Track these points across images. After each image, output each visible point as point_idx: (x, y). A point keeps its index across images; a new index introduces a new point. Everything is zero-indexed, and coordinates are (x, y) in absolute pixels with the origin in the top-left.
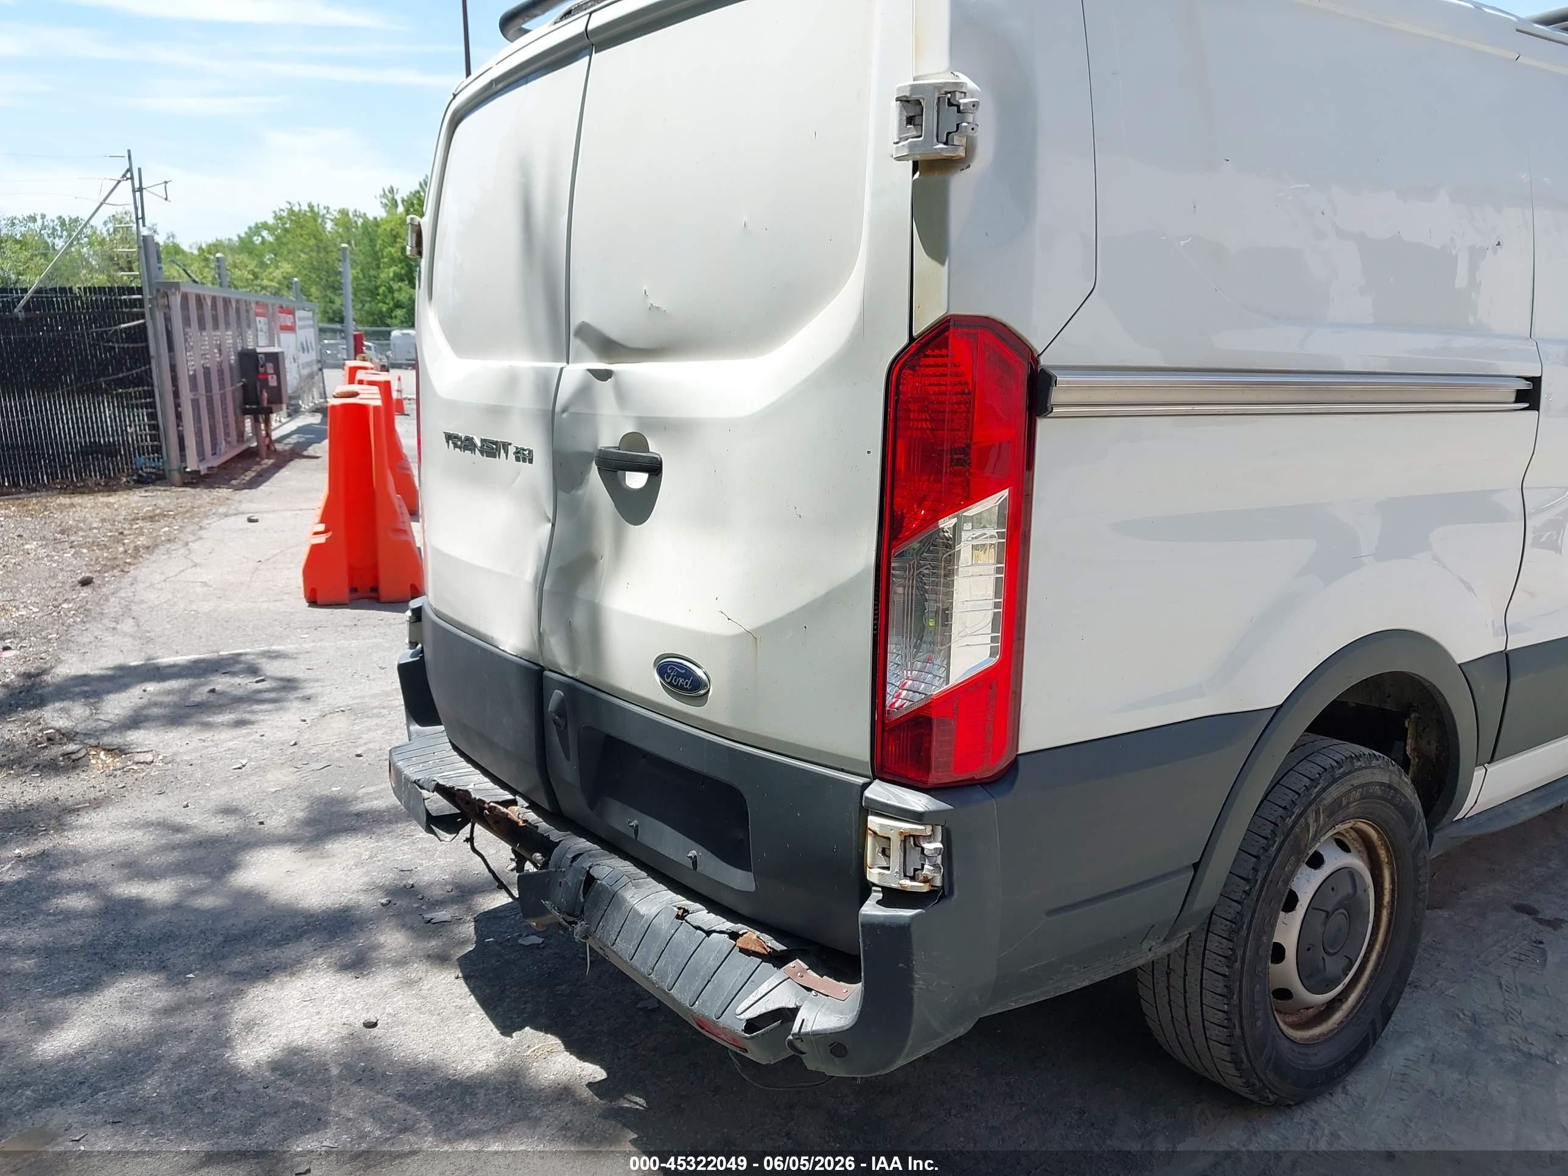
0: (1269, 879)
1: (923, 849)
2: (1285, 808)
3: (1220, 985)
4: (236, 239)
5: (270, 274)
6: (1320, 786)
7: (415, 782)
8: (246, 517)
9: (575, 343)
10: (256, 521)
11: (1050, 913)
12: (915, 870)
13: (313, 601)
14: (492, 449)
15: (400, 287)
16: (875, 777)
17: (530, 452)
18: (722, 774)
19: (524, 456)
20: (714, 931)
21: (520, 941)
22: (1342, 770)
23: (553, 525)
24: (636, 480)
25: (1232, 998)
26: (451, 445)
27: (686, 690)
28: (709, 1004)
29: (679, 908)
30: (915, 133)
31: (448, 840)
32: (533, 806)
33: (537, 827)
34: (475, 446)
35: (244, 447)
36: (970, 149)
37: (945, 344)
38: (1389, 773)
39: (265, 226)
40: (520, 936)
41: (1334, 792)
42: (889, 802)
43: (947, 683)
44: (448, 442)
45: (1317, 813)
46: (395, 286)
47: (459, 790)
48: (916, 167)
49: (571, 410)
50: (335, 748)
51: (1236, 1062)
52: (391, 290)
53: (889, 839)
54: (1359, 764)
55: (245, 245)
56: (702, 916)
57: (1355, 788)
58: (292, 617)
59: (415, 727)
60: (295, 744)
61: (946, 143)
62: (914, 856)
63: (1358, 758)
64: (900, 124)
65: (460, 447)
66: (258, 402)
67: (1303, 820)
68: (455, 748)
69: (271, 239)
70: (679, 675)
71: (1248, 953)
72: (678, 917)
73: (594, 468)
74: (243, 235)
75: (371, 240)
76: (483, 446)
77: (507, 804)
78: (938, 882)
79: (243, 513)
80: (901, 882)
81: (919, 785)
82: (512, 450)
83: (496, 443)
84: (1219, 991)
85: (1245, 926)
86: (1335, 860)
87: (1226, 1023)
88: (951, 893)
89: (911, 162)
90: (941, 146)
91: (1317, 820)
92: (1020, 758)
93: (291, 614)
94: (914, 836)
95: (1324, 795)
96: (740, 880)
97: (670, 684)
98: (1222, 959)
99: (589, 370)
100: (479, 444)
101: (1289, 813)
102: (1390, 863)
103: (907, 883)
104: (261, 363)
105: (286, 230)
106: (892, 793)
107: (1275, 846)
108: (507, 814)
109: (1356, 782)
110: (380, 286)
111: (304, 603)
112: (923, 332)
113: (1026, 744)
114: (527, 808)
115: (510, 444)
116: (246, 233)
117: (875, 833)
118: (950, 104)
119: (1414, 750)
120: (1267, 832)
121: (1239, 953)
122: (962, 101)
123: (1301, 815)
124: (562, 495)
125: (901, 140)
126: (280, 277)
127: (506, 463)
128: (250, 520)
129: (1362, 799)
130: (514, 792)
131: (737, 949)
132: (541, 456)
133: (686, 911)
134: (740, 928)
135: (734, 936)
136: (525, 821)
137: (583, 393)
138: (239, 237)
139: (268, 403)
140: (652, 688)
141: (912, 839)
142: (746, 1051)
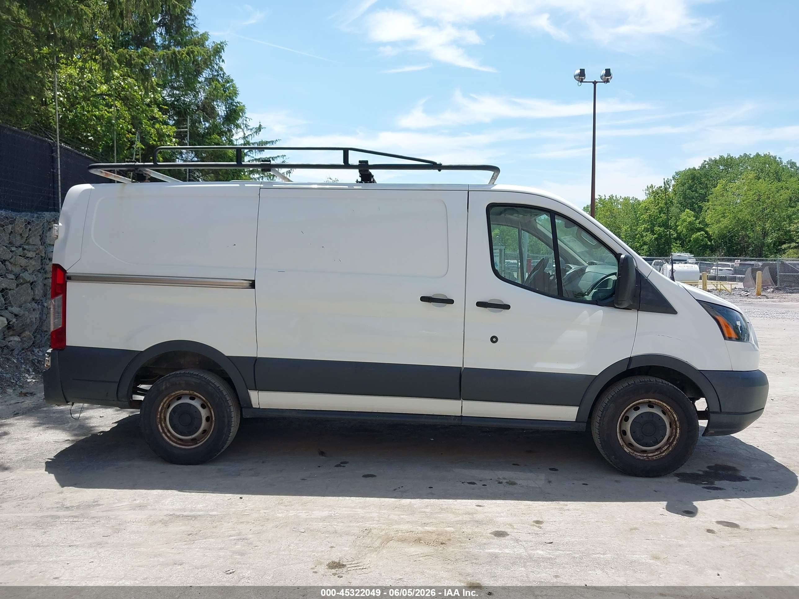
15: (647, 235)
46: (644, 234)
52: (642, 236)
75: (635, 212)
110: (637, 234)
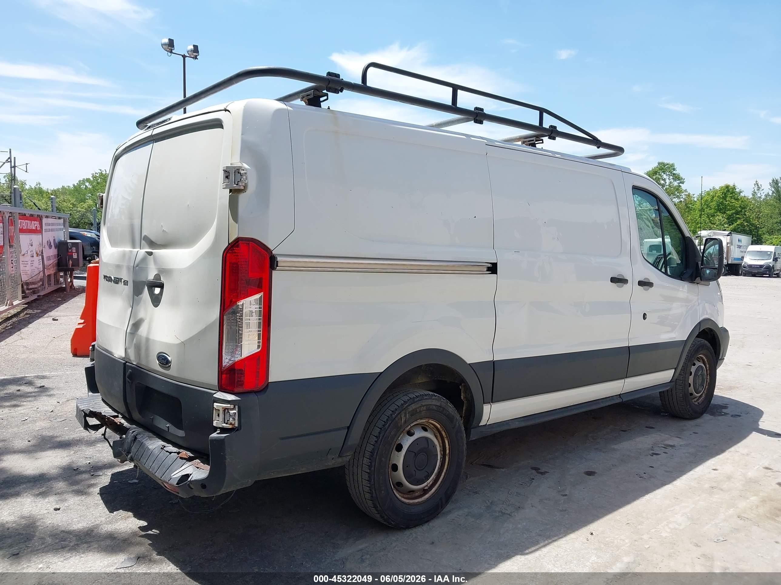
0: (384, 437)
1: (230, 413)
2: (393, 411)
3: (366, 476)
4: (72, 186)
5: (82, 205)
6: (407, 404)
7: (82, 411)
8: (52, 318)
9: (143, 242)
10: (57, 320)
11: (282, 439)
12: (228, 420)
13: (75, 355)
14: (117, 281)
16: (220, 391)
17: (128, 281)
18: (174, 394)
19: (126, 283)
20: (173, 452)
21: (129, 482)
22: (418, 399)
23: (132, 308)
24: (157, 291)
25: (371, 481)
26: (105, 280)
27: (165, 364)
28: (166, 477)
29: (163, 446)
30: (227, 181)
31: (93, 433)
32: (124, 417)
33: (123, 424)
34: (112, 280)
35: (59, 286)
36: (245, 187)
37: (238, 246)
38: (440, 402)
39: (88, 180)
40: (129, 480)
41: (413, 406)
42: (220, 398)
43: (241, 356)
44: (104, 278)
45: (405, 413)
47: (98, 412)
48: (231, 191)
49: (140, 266)
50: (70, 413)
51: (375, 507)
53: (219, 410)
54: (426, 397)
55: (77, 189)
56: (170, 448)
57: (423, 406)
58: (64, 361)
59: (91, 394)
60: (52, 411)
61: (237, 185)
62: (227, 416)
63: (426, 395)
64: (224, 178)
65: (108, 281)
66: (67, 265)
67: (399, 416)
68: (103, 400)
69: (90, 187)
70: (163, 359)
71: (376, 464)
72: (162, 449)
73: (146, 287)
74: (76, 185)
76: (114, 279)
77: (115, 417)
78: (236, 425)
79: (51, 317)
80: (223, 425)
81: (231, 392)
82: (123, 281)
83: (118, 278)
84: (367, 479)
85: (375, 454)
86: (419, 434)
87: (369, 491)
88: (241, 429)
89: (229, 190)
90: (235, 185)
91: (405, 416)
92: (269, 383)
93: (64, 359)
94: (227, 409)
95: (409, 407)
96: (181, 433)
97: (160, 363)
98: (367, 467)
99: (146, 252)
100: (113, 279)
101: (394, 413)
102: (447, 437)
103: (225, 425)
104: (69, 247)
105: (98, 183)
106: (222, 395)
107: (387, 425)
108: (114, 420)
109: (424, 404)
111: (71, 355)
112: (232, 242)
113: (271, 380)
114: (121, 418)
115: (122, 279)
116: (77, 184)
117: (215, 409)
118: (238, 173)
119: (464, 398)
120: (385, 420)
121: (373, 464)
122: (241, 172)
123: (398, 414)
124: (135, 297)
125: (224, 183)
126: (86, 207)
127: (121, 285)
128: (54, 320)
129: (427, 410)
130: (118, 412)
131: (179, 457)
132: (131, 284)
133: (165, 447)
134: (181, 450)
135: (178, 453)
136: (120, 422)
137: (144, 260)
138: (74, 185)
139: (72, 266)
140: (155, 365)
141: (227, 410)
142: (178, 493)
